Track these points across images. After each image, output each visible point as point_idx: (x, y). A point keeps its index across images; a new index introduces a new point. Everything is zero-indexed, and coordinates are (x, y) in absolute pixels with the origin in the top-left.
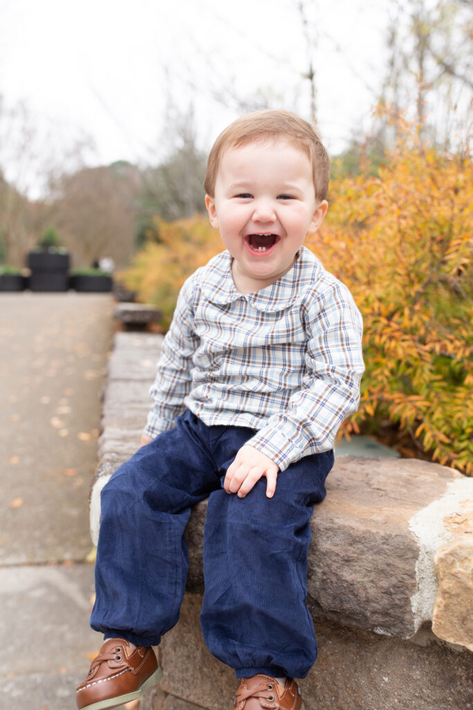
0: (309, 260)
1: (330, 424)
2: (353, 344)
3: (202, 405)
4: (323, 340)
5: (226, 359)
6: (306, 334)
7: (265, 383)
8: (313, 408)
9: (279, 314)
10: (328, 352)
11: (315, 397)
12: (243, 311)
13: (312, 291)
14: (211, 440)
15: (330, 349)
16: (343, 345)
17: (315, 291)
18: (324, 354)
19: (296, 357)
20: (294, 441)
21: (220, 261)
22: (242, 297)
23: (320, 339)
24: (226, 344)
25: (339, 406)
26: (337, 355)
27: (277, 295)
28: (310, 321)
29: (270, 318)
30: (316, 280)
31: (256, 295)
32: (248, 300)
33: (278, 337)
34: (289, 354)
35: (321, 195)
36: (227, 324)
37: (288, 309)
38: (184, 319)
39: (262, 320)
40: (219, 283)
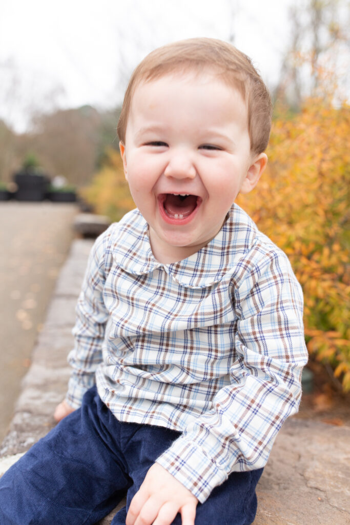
0: (240, 222)
1: (264, 438)
2: (294, 328)
3: (113, 392)
4: (256, 324)
5: (140, 343)
6: (235, 313)
7: (188, 373)
8: (243, 416)
9: (206, 291)
10: (263, 339)
11: (245, 400)
12: (163, 282)
13: (244, 263)
14: (121, 437)
15: (265, 335)
16: (280, 330)
17: (248, 262)
18: (257, 341)
19: (223, 340)
20: (218, 460)
21: (135, 220)
22: (160, 267)
23: (252, 321)
24: (139, 327)
25: (276, 413)
26: (274, 344)
27: (203, 265)
28: (241, 298)
29: (195, 294)
30: (250, 248)
31: (178, 266)
32: (168, 272)
33: (203, 320)
34: (216, 338)
35: (258, 147)
36: (143, 301)
37: (216, 285)
38: (96, 284)
39: (185, 295)
40: (134, 246)
